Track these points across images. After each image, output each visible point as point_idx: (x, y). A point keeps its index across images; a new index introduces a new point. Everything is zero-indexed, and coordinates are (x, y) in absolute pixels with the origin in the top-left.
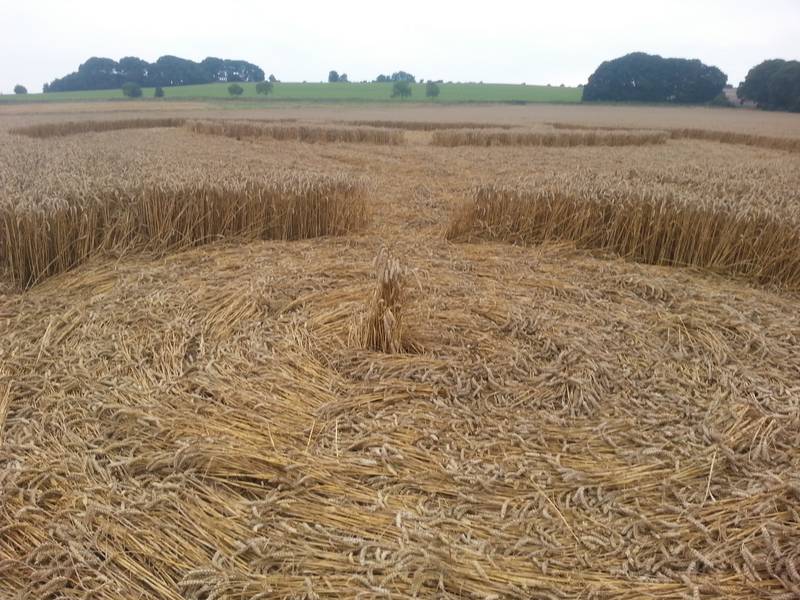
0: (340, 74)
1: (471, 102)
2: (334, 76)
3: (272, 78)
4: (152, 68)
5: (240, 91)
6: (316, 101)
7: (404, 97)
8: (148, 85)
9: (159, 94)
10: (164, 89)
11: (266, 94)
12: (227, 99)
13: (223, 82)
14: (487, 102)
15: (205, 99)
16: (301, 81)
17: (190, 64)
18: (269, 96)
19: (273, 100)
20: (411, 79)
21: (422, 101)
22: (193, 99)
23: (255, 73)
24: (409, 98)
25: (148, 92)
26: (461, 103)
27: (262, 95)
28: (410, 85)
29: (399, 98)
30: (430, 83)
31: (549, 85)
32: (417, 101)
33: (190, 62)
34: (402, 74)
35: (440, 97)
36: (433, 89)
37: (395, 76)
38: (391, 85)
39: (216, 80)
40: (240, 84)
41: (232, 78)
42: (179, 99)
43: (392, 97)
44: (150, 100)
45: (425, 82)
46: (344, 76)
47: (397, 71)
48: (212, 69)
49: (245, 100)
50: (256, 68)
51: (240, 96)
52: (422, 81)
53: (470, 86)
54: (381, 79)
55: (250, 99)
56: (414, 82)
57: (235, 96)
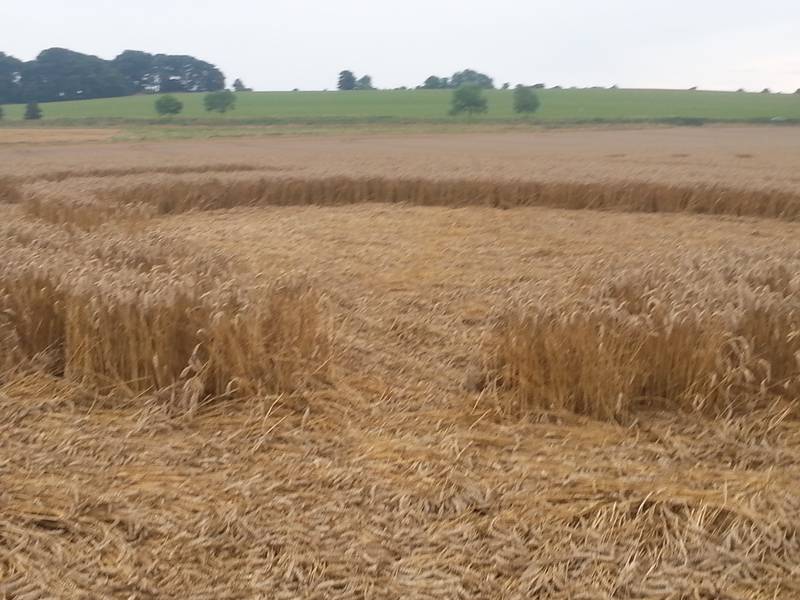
0: (358, 76)
1: (599, 121)
2: (347, 80)
3: (238, 84)
4: (26, 69)
5: (176, 108)
6: (310, 122)
7: (475, 116)
8: (17, 100)
9: (33, 115)
10: (41, 106)
11: (223, 112)
12: (152, 122)
13: (153, 92)
14: (628, 121)
15: (112, 122)
16: (290, 89)
17: (94, 63)
18: (229, 115)
19: (235, 123)
20: (486, 82)
21: (508, 121)
22: (91, 122)
23: (207, 77)
24: (482, 115)
25: (16, 111)
26: (580, 123)
27: (215, 114)
28: (485, 93)
29: (465, 115)
30: (521, 89)
31: (740, 90)
32: (499, 121)
33: (94, 58)
34: (469, 75)
35: (539, 113)
36: (527, 100)
37: (458, 77)
38: (449, 94)
39: (139, 90)
40: (178, 96)
41: (168, 87)
42: (67, 123)
43: (452, 113)
44: (13, 124)
45: (512, 87)
46: (366, 80)
47: (461, 69)
48: (133, 70)
49: (183, 122)
50: (209, 68)
51: (175, 116)
52: (506, 86)
53: (595, 93)
54: (433, 83)
55: (194, 122)
56: (492, 87)
57: (166, 116)
